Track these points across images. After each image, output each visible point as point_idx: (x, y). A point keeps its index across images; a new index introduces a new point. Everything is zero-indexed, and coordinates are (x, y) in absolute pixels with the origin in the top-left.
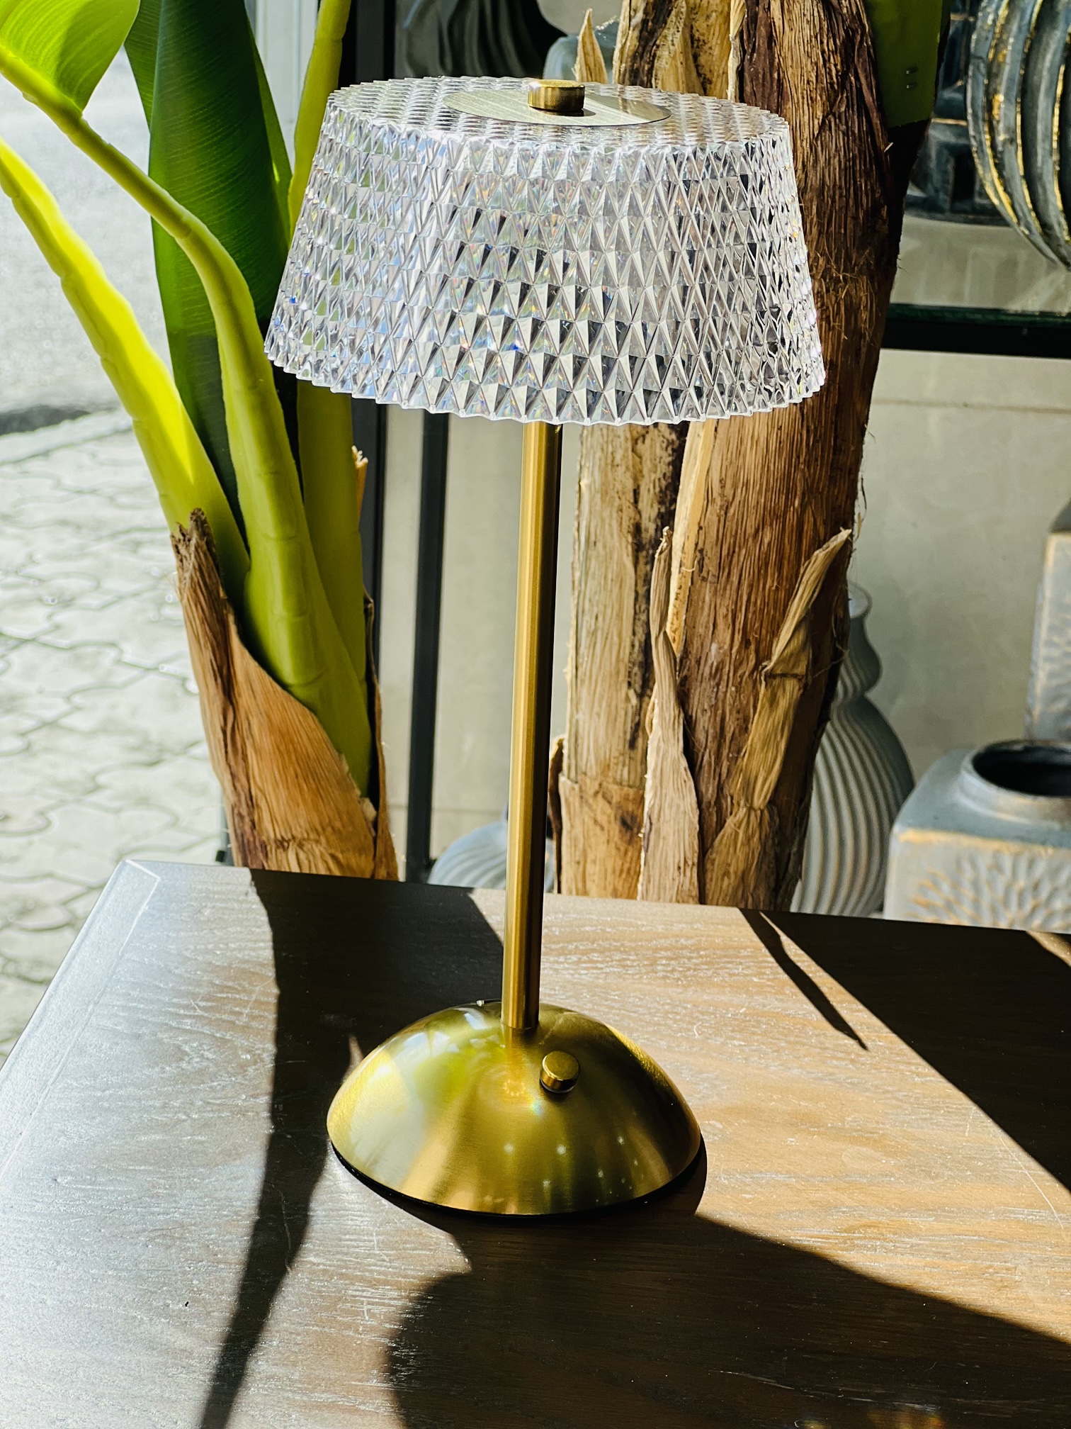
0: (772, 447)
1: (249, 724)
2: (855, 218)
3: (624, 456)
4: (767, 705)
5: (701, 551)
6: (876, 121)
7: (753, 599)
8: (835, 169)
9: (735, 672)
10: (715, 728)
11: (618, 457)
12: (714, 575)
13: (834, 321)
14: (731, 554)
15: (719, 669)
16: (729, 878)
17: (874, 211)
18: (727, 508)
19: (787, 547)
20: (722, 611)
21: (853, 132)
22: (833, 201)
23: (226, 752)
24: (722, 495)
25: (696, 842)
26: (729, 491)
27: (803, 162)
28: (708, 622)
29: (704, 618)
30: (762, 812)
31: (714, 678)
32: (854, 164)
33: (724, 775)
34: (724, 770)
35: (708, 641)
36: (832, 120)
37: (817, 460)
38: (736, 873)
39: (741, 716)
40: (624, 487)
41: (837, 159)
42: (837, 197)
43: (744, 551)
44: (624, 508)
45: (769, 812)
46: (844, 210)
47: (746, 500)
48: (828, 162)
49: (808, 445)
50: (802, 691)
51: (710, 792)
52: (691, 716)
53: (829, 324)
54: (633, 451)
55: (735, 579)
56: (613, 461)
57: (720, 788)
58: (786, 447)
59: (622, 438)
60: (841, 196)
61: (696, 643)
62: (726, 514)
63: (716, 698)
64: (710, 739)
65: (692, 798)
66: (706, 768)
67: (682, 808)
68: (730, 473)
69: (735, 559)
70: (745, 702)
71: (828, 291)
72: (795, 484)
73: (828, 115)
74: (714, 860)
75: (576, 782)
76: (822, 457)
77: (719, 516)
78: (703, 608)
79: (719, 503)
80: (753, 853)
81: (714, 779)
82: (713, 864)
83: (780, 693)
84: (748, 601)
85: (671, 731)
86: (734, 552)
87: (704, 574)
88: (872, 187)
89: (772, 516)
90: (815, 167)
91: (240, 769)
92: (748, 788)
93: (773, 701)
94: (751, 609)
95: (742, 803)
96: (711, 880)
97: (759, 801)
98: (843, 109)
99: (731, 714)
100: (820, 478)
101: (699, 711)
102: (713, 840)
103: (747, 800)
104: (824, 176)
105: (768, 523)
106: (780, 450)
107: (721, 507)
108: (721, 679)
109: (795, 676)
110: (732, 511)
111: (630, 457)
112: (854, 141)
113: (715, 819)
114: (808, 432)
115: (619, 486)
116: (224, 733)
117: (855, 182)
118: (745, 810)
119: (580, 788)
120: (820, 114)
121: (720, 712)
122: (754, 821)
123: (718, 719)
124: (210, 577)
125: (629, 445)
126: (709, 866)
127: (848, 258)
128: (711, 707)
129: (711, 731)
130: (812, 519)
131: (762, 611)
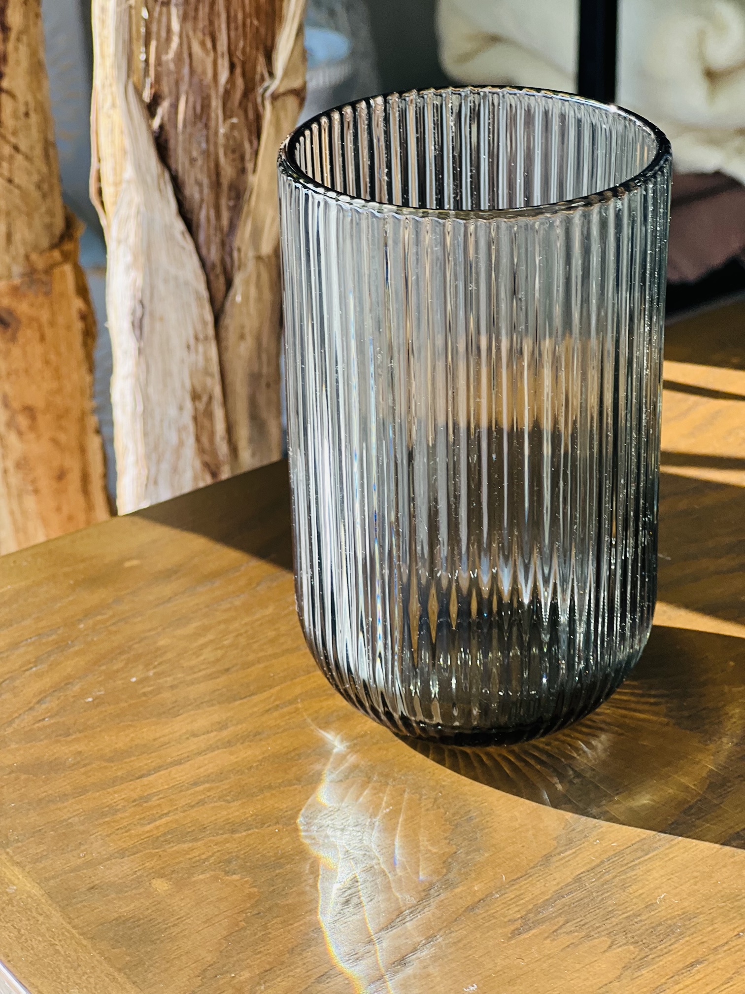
10: (209, 177)
20: (196, 38)
25: (207, 312)
38: (251, 334)
39: (237, 155)
50: (300, 108)
52: (178, 172)
57: (224, 244)
63: (208, 141)
64: (206, 190)
65: (194, 264)
66: (205, 223)
67: (184, 279)
70: (239, 139)
81: (215, 235)
82: (227, 331)
84: (228, 16)
93: (278, 127)
95: (250, 254)
97: (268, 247)
99: (225, 154)
109: (293, 92)
121: (212, 157)
123: (212, 165)
128: (201, 154)
129: (206, 182)
131: (244, 24)
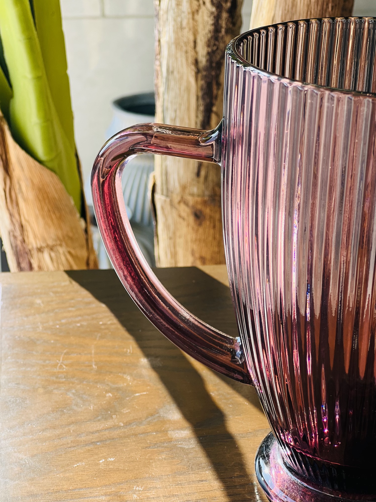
1: (20, 185)
3: (188, 23)
11: (184, 23)
40: (188, 40)
44: (189, 51)
54: (193, 19)
56: (181, 26)
75: (168, 197)
91: (15, 211)
111: (191, 23)
115: (185, 40)
116: (5, 191)
119: (171, 200)
125: (191, 16)
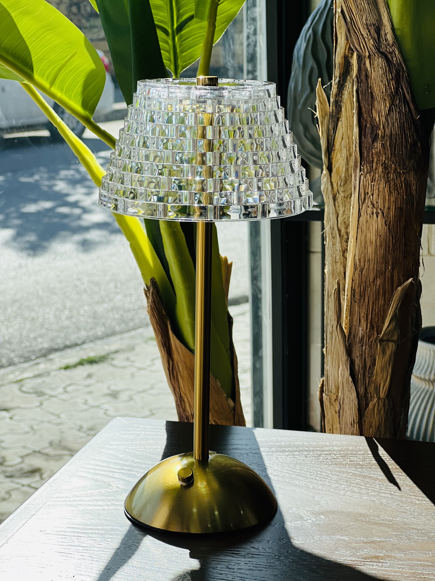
0: (378, 244)
1: (178, 366)
2: (406, 147)
4: (381, 353)
5: (354, 290)
6: (412, 107)
7: (374, 309)
8: (396, 127)
9: (369, 340)
10: (362, 364)
11: (338, 258)
12: (358, 300)
13: (400, 190)
14: (365, 290)
15: (362, 339)
16: (372, 428)
17: (414, 144)
18: (362, 271)
19: (387, 286)
20: (362, 314)
21: (402, 112)
22: (396, 140)
23: (171, 378)
24: (360, 266)
25: (357, 413)
26: (362, 264)
27: (383, 125)
28: (357, 319)
29: (356, 317)
30: (384, 400)
31: (361, 342)
32: (404, 125)
33: (367, 384)
34: (367, 382)
35: (357, 327)
36: (393, 107)
37: (397, 249)
38: (375, 426)
39: (372, 358)
41: (396, 123)
42: (397, 139)
43: (369, 289)
45: (387, 399)
46: (401, 144)
47: (369, 267)
48: (393, 124)
49: (392, 243)
50: (396, 347)
51: (362, 391)
52: (353, 360)
53: (398, 191)
55: (366, 300)
56: (335, 261)
57: (366, 390)
58: (384, 244)
59: (339, 251)
60: (399, 138)
61: (353, 328)
62: (362, 273)
63: (362, 351)
64: (360, 368)
65: (354, 394)
66: (360, 381)
67: (351, 398)
68: (362, 256)
69: (366, 293)
70: (373, 353)
71: (396, 178)
72: (388, 260)
73: (391, 105)
74: (365, 420)
75: (328, 396)
76: (400, 248)
77: (359, 275)
78: (355, 314)
79: (359, 269)
80: (382, 417)
81: (363, 385)
82: (365, 422)
83: (387, 348)
84: (372, 309)
85: (345, 366)
86: (366, 289)
87: (355, 299)
88: (412, 134)
89: (380, 273)
90: (388, 127)
91: (176, 385)
92: (377, 389)
93: (384, 352)
94: (374, 313)
95: (375, 396)
96: (365, 429)
97: (382, 395)
98: (397, 103)
99: (368, 357)
100: (399, 256)
101: (356, 357)
102: (365, 412)
103: (377, 395)
104: (391, 130)
105: (378, 276)
106: (381, 245)
107: (360, 270)
108: (363, 344)
109: (393, 341)
110: (364, 272)
111: (342, 259)
112: (403, 115)
113: (365, 403)
114: (392, 237)
115: (338, 271)
116: (169, 370)
117: (405, 132)
118: (376, 399)
119: (330, 398)
120: (388, 105)
121: (363, 357)
122: (381, 404)
123: (363, 360)
124: (158, 306)
126: (363, 423)
127: (404, 164)
128: (360, 355)
129: (360, 365)
130: (397, 274)
131: (378, 314)
